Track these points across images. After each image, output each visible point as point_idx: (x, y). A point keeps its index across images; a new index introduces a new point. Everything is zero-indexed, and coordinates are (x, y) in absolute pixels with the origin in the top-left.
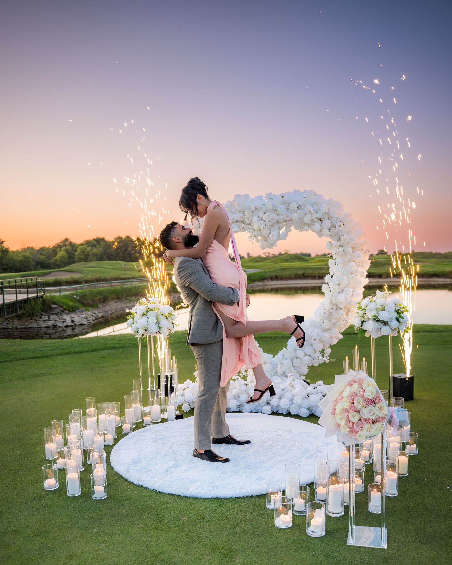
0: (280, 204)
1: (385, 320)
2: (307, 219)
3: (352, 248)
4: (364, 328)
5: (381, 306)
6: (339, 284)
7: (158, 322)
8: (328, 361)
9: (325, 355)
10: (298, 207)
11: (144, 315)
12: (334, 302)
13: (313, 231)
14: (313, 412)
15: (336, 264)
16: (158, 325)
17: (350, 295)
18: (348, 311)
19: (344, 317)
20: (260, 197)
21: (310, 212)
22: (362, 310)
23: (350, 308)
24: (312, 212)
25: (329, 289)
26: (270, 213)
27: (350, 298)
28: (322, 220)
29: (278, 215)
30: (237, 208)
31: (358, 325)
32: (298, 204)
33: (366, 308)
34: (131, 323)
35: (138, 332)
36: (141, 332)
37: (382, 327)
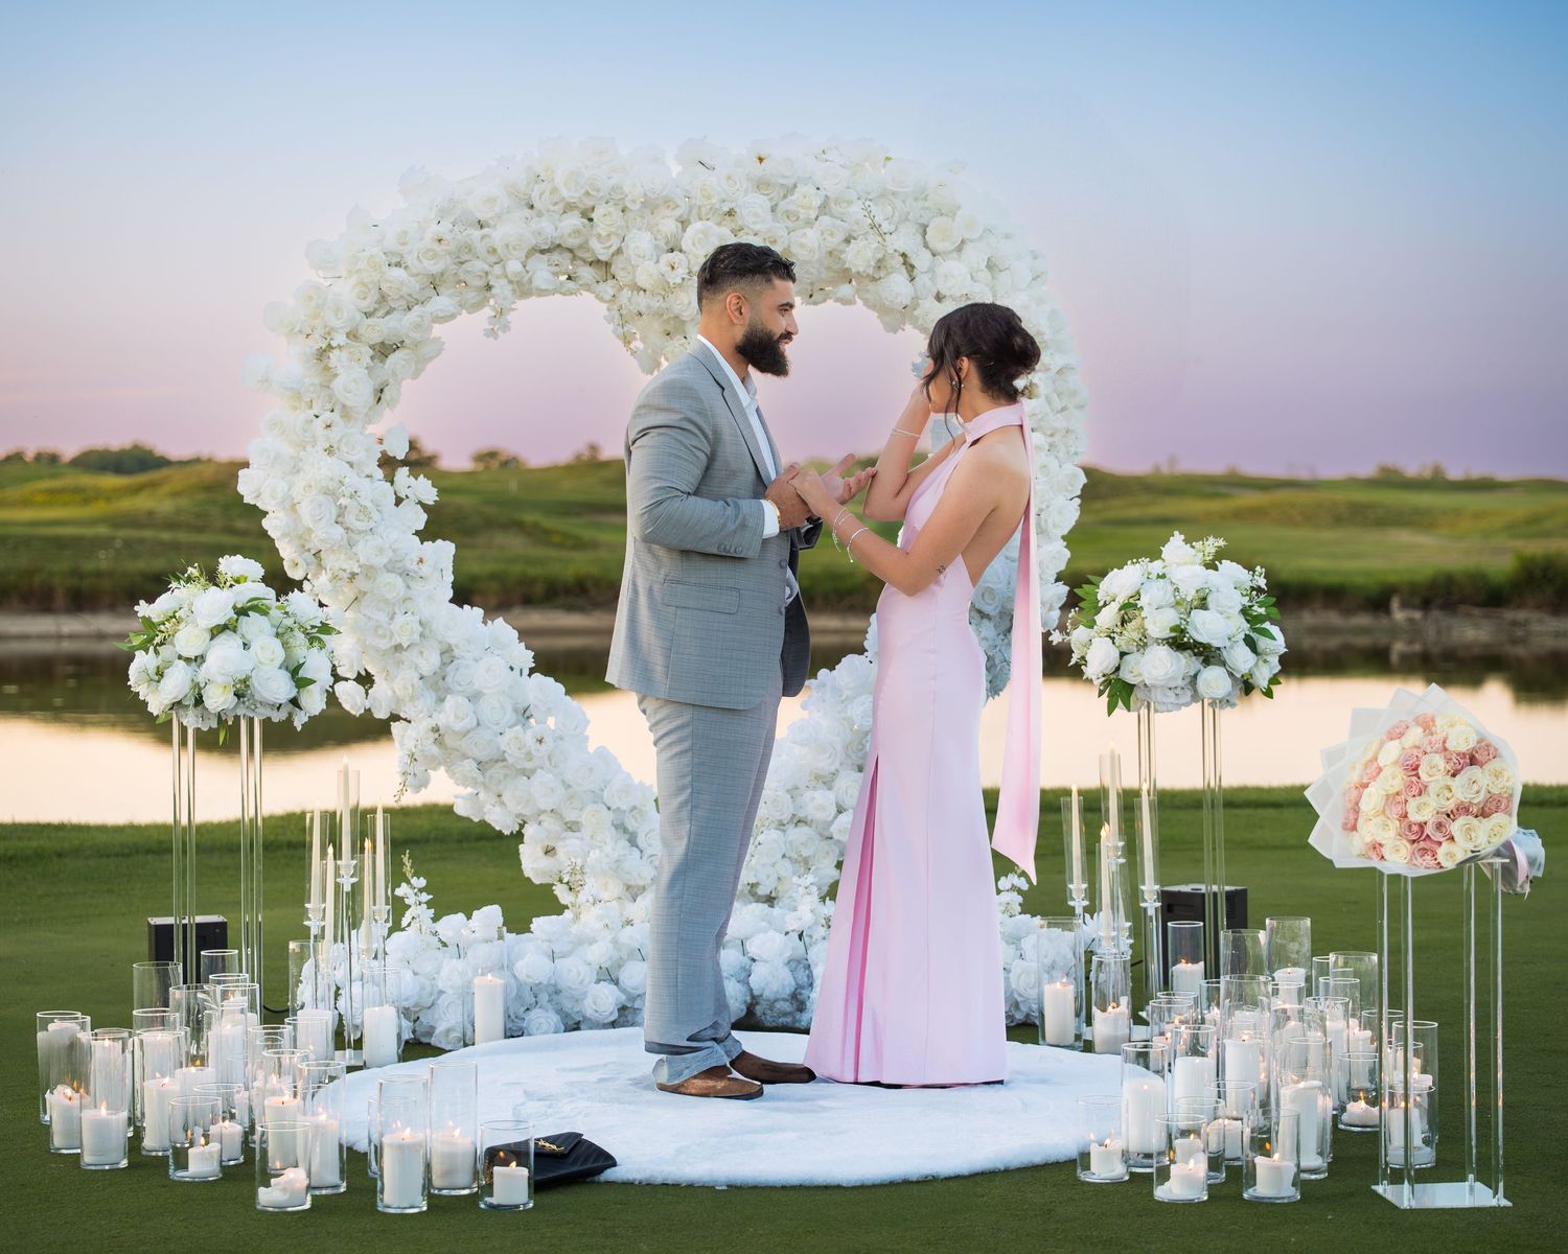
0: (748, 189)
1: (1215, 644)
2: (859, 256)
4: (1127, 676)
5: (1197, 591)
10: (820, 205)
11: (217, 631)
20: (654, 155)
24: (882, 228)
26: (709, 223)
28: (912, 260)
30: (565, 193)
31: (1106, 664)
32: (822, 192)
33: (1131, 601)
34: (152, 670)
35: (199, 701)
36: (222, 699)
37: (1199, 671)
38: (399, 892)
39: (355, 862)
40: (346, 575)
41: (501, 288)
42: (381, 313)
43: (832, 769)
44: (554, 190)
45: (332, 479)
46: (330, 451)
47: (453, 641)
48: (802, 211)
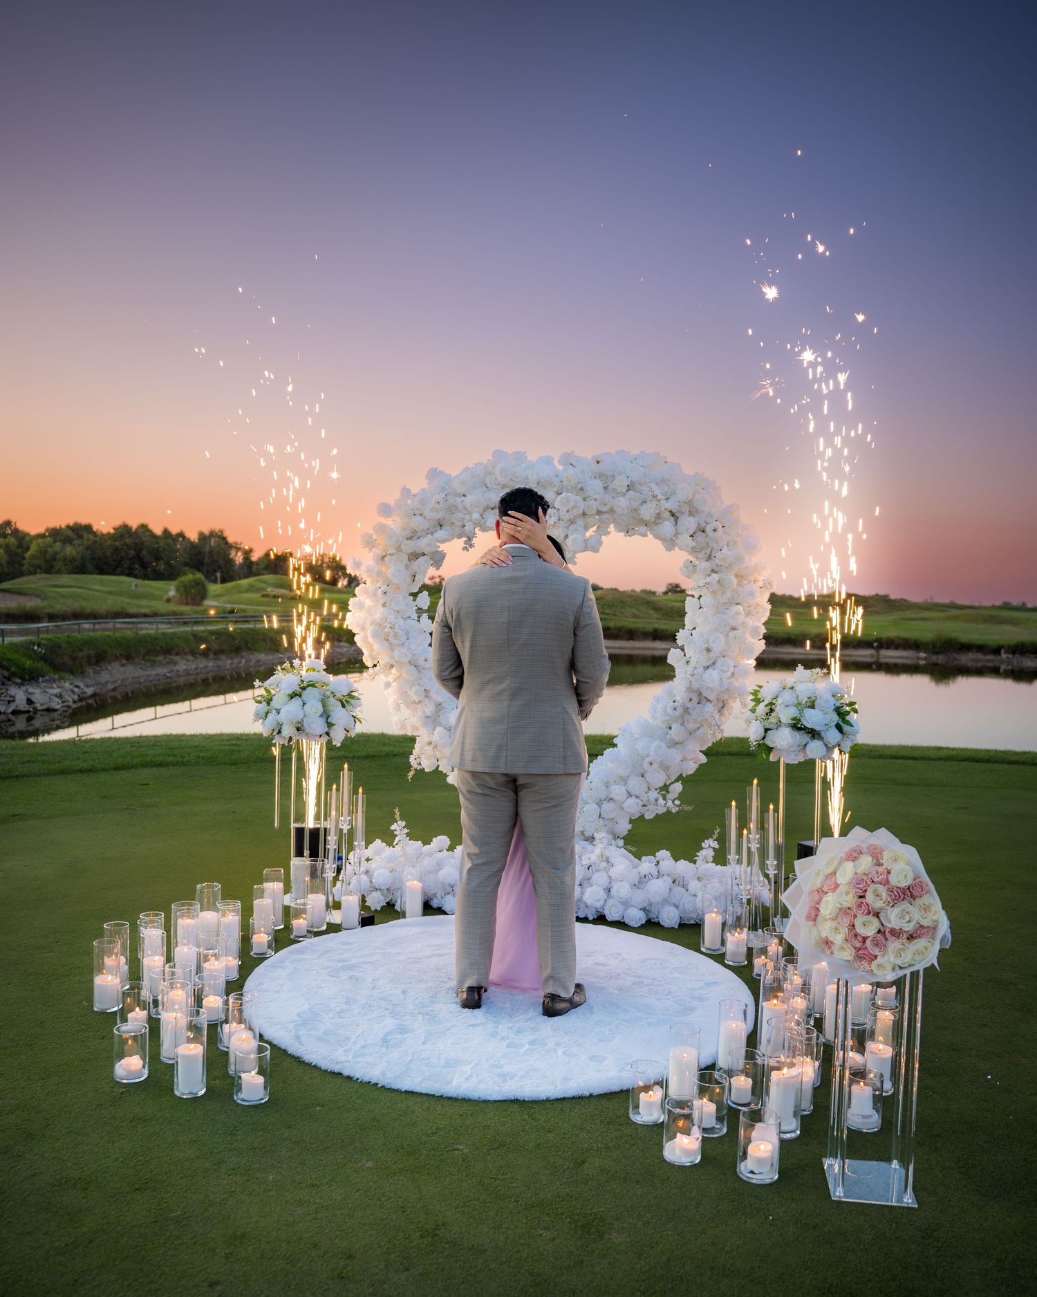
0: (591, 477)
1: (817, 728)
2: (647, 512)
3: (736, 576)
4: (769, 742)
5: (809, 698)
6: (708, 650)
7: (326, 715)
8: (677, 809)
9: (668, 796)
10: (628, 486)
11: (293, 696)
12: (695, 686)
13: (657, 537)
14: (653, 916)
15: (701, 607)
16: (325, 720)
17: (729, 674)
18: (723, 707)
19: (714, 719)
20: (549, 461)
21: (655, 496)
22: (766, 706)
23: (727, 700)
24: (659, 497)
25: (685, 659)
26: (569, 494)
27: (728, 678)
28: (677, 515)
29: (585, 500)
30: (500, 479)
31: (756, 735)
32: (629, 479)
33: (774, 701)
34: (263, 713)
35: (279, 732)
36: (288, 732)
37: (808, 742)
38: (393, 828)
39: (350, 818)
40: (389, 666)
41: (469, 527)
42: (413, 539)
43: (626, 774)
44: (496, 479)
45: (382, 619)
46: (384, 605)
47: (441, 701)
48: (619, 488)
